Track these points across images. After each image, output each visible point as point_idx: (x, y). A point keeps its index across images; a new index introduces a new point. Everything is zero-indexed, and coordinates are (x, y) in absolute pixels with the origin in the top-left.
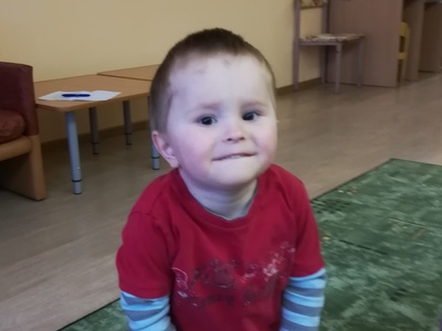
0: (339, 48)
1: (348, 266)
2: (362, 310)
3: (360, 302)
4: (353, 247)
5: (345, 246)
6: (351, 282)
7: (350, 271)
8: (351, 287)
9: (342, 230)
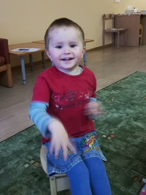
0: (118, 33)
1: (120, 109)
2: (124, 125)
3: (123, 122)
4: (122, 103)
5: (119, 102)
6: (121, 115)
7: (120, 111)
8: (121, 117)
9: (118, 97)
